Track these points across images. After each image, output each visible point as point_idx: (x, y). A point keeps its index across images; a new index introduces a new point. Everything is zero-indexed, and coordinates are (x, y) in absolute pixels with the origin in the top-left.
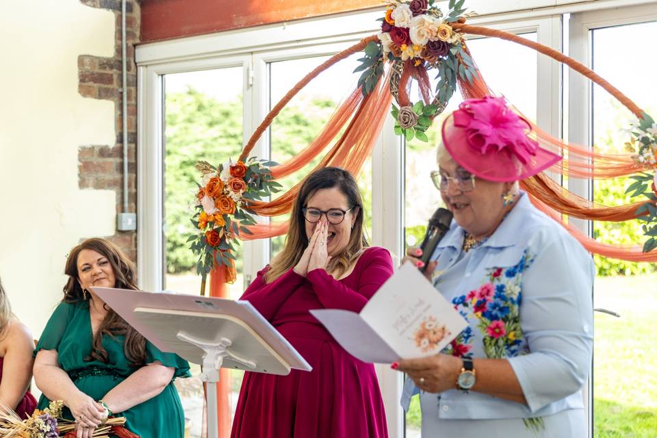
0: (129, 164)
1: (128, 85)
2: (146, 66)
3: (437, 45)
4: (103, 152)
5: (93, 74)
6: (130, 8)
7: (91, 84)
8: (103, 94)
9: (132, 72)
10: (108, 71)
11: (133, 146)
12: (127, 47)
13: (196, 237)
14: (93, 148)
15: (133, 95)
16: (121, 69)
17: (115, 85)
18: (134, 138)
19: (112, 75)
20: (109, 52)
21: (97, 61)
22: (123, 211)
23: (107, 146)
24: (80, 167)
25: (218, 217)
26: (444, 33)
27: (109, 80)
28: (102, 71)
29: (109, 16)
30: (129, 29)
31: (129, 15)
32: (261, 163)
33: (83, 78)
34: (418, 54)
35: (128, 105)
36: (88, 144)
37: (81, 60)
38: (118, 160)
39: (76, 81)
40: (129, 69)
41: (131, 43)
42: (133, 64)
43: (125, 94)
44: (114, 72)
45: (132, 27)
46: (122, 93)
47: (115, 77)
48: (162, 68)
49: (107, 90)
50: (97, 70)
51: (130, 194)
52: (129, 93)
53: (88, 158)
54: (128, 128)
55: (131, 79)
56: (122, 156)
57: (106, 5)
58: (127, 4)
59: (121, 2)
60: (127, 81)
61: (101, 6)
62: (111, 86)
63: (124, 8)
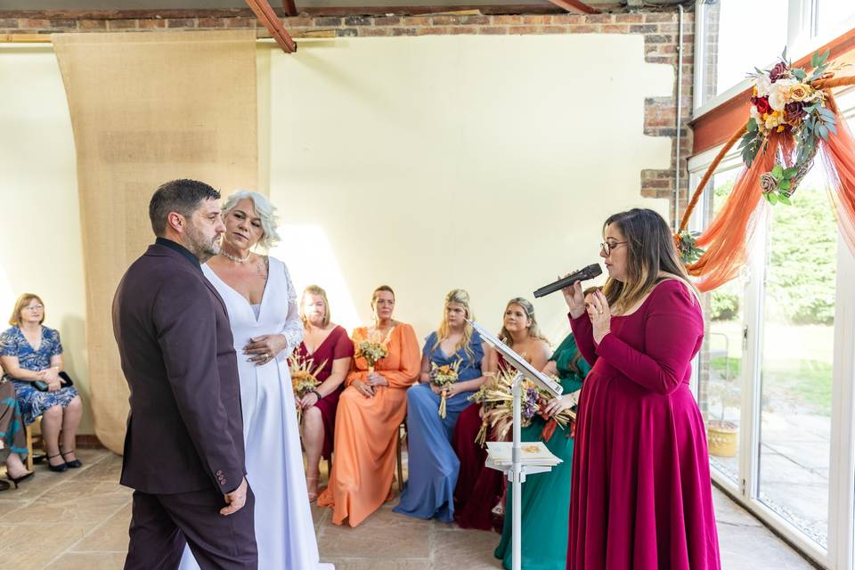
1: (681, 186)
2: (695, 172)
3: (792, 107)
5: (652, 182)
6: (684, 133)
7: (651, 188)
8: (660, 195)
9: (685, 177)
10: (665, 179)
12: (681, 161)
15: (686, 194)
16: (675, 176)
17: (670, 188)
19: (668, 181)
20: (667, 166)
21: (656, 173)
26: (798, 92)
27: (666, 185)
28: (660, 179)
29: (668, 140)
30: (683, 148)
31: (683, 138)
33: (644, 185)
34: (782, 120)
35: (680, 202)
37: (643, 173)
39: (639, 187)
40: (682, 175)
41: (684, 158)
42: (686, 173)
43: (677, 193)
44: (670, 179)
45: (685, 146)
46: (675, 193)
47: (670, 182)
49: (663, 192)
50: (656, 179)
52: (681, 192)
54: (679, 217)
55: (683, 183)
57: (664, 133)
58: (681, 131)
59: (676, 131)
60: (680, 184)
61: (661, 135)
62: (667, 189)
63: (679, 133)
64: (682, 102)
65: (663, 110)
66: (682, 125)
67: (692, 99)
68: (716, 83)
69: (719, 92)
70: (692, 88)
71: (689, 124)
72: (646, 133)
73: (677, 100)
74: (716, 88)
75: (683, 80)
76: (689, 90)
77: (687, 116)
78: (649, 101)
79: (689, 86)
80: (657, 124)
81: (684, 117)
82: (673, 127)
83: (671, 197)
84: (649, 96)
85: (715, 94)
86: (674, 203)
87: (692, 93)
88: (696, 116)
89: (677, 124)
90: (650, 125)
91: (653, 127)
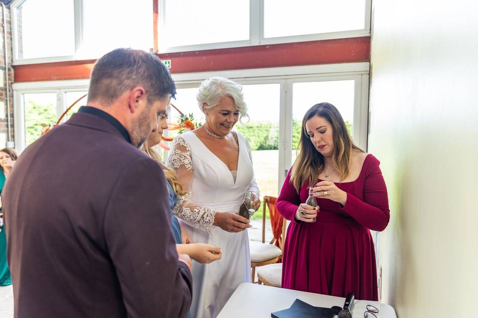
0: (11, 125)
1: (10, 97)
2: (17, 91)
6: (9, 70)
9: (11, 93)
11: (12, 118)
12: (9, 84)
15: (12, 101)
16: (6, 91)
17: (4, 97)
18: (12, 116)
20: (1, 85)
22: (8, 141)
23: (1, 118)
27: (2, 95)
30: (9, 77)
31: (9, 72)
35: (10, 104)
38: (6, 123)
40: (9, 91)
41: (10, 82)
42: (11, 90)
44: (3, 92)
46: (7, 100)
47: (4, 94)
48: (23, 92)
49: (1, 99)
51: (11, 135)
52: (10, 100)
54: (10, 112)
55: (11, 95)
56: (7, 122)
59: (5, 68)
62: (2, 97)
63: (7, 70)
64: (7, 53)
66: (8, 65)
67: (12, 54)
70: (12, 48)
71: (11, 66)
73: (5, 52)
75: (7, 43)
77: (10, 62)
79: (10, 47)
82: (4, 66)
83: (5, 101)
86: (7, 104)
87: (12, 50)
88: (15, 64)
89: (5, 64)
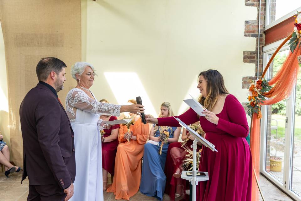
1: (260, 59)
2: (266, 52)
4: (250, 78)
5: (248, 56)
7: (247, 59)
8: (251, 62)
9: (262, 55)
10: (253, 55)
12: (260, 48)
13: (249, 103)
14: (247, 77)
15: (262, 61)
16: (257, 54)
17: (255, 59)
19: (254, 56)
20: (253, 49)
21: (249, 52)
23: (252, 77)
24: (243, 83)
25: (254, 97)
27: (254, 57)
28: (251, 55)
29: (254, 39)
30: (261, 42)
31: (261, 38)
32: (266, 80)
33: (244, 58)
35: (259, 65)
36: (245, 76)
37: (244, 53)
39: (242, 59)
40: (260, 53)
41: (261, 46)
42: (262, 53)
43: (258, 61)
44: (255, 55)
45: (262, 41)
46: (257, 61)
47: (255, 56)
49: (252, 61)
50: (249, 55)
52: (260, 61)
53: (245, 80)
54: (259, 71)
55: (261, 57)
57: (253, 36)
58: (260, 35)
59: (258, 35)
60: (259, 57)
61: (251, 37)
62: (254, 59)
63: (259, 36)
64: (261, 22)
65: (252, 26)
66: (260, 32)
67: (265, 22)
68: (275, 15)
69: (276, 19)
70: (265, 17)
71: (263, 32)
72: (245, 35)
73: (259, 21)
74: (275, 17)
75: (261, 14)
76: (264, 18)
77: (263, 29)
78: (247, 22)
79: (264, 16)
80: (250, 32)
81: (261, 29)
82: (257, 33)
83: (256, 63)
84: (247, 20)
85: (275, 19)
86: (257, 65)
87: (265, 19)
88: (267, 28)
89: (258, 32)
90: (247, 32)
91: (248, 33)
